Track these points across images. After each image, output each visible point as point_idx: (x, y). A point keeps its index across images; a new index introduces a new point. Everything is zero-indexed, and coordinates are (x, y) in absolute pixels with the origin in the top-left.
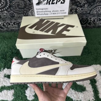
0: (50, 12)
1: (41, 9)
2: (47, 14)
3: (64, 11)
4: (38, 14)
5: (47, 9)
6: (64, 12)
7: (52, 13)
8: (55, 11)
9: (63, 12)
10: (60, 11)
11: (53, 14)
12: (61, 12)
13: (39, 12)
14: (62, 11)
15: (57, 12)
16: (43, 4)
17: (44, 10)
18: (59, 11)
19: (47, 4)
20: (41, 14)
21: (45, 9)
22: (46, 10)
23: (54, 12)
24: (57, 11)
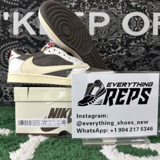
0: (112, 124)
1: (90, 116)
2: (105, 131)
3: (146, 122)
4: (79, 131)
5: (104, 116)
6: (147, 126)
7: (118, 127)
8: (126, 123)
9: (144, 125)
10: (138, 122)
11: (120, 130)
12: (140, 126)
13: (84, 124)
14: (142, 122)
15: (131, 126)
16: (95, 103)
17: (97, 120)
18: (135, 123)
19: (105, 103)
20: (88, 131)
21: (99, 116)
22: (101, 119)
23: (121, 126)
24: (129, 123)
